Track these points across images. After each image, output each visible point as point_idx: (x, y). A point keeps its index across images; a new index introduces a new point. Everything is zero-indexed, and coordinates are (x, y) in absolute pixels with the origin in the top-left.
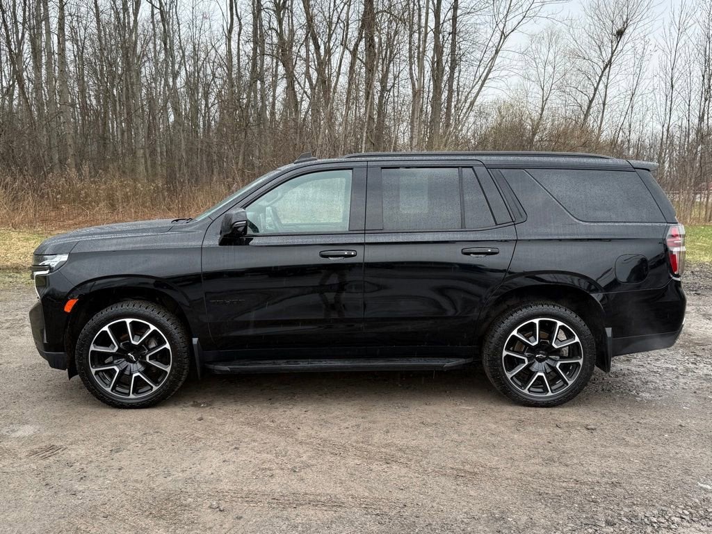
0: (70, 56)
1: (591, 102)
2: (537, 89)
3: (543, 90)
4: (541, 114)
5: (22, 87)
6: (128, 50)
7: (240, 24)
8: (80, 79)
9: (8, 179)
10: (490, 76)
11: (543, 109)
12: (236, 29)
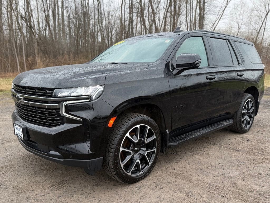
0: (65, 18)
1: (260, 28)
2: (236, 24)
3: (238, 25)
4: (237, 34)
5: (49, 28)
6: (85, 14)
7: (125, 3)
8: (69, 26)
9: (45, 59)
10: (222, 18)
11: (238, 32)
12: (123, 5)
